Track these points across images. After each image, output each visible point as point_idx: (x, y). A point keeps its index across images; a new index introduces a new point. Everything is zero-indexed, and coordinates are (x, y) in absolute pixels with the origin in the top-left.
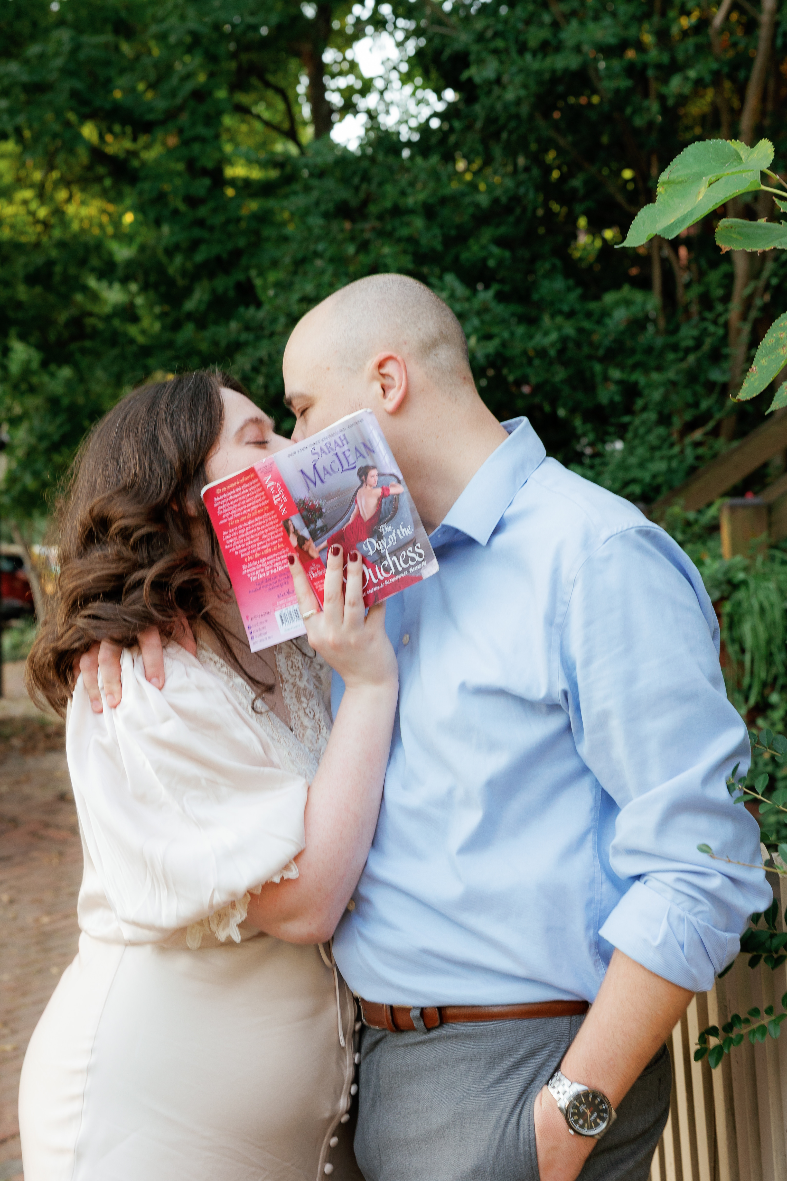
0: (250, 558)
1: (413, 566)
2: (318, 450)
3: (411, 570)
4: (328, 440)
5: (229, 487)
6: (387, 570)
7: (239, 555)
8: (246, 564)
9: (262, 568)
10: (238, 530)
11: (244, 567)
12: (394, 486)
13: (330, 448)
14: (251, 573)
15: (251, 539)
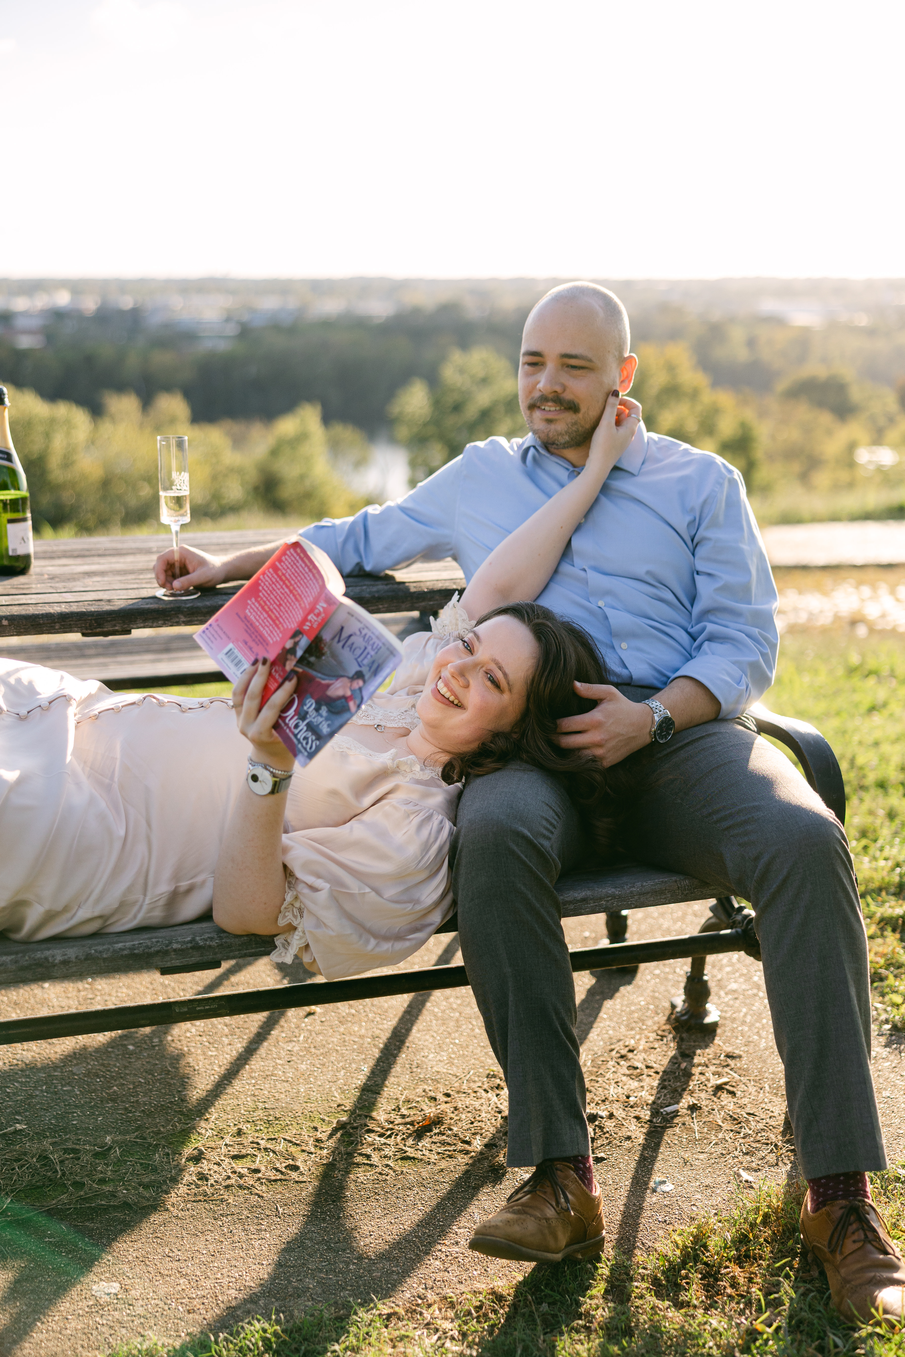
0: (261, 602)
1: (302, 746)
2: (364, 632)
3: (300, 746)
4: (374, 637)
5: (305, 559)
6: (296, 726)
7: (261, 591)
8: (256, 600)
9: (259, 617)
10: (277, 582)
11: (253, 600)
12: (355, 703)
13: (368, 641)
14: (251, 607)
15: (276, 597)
